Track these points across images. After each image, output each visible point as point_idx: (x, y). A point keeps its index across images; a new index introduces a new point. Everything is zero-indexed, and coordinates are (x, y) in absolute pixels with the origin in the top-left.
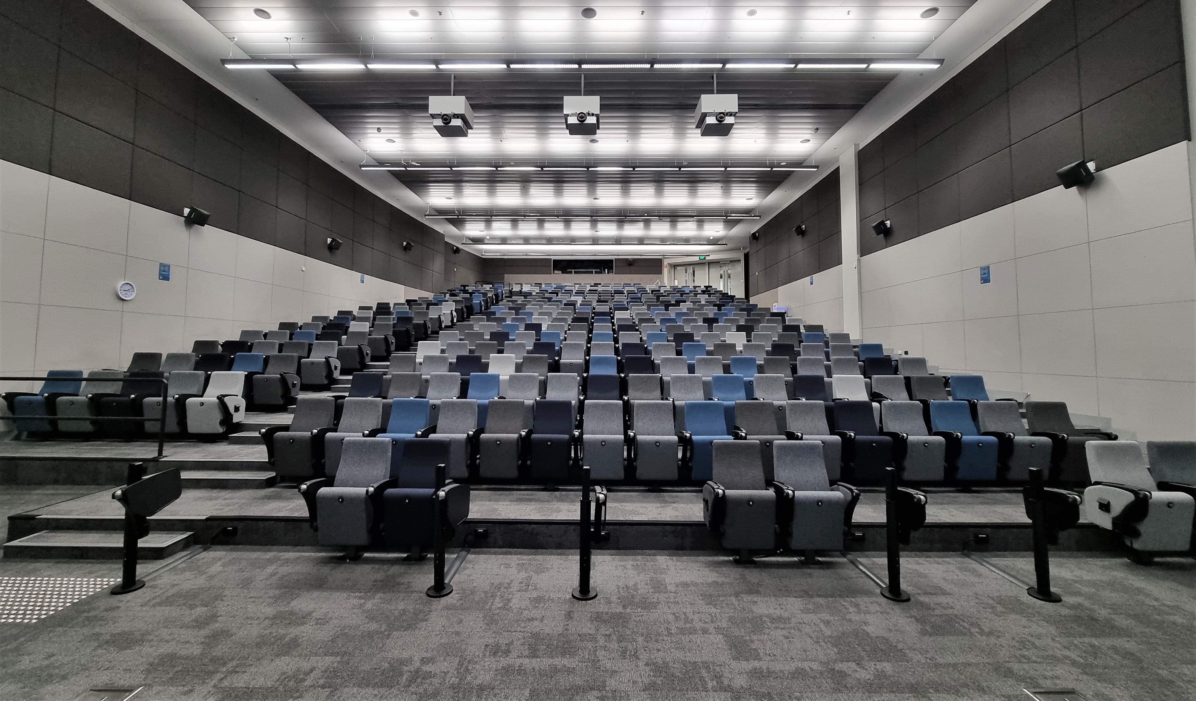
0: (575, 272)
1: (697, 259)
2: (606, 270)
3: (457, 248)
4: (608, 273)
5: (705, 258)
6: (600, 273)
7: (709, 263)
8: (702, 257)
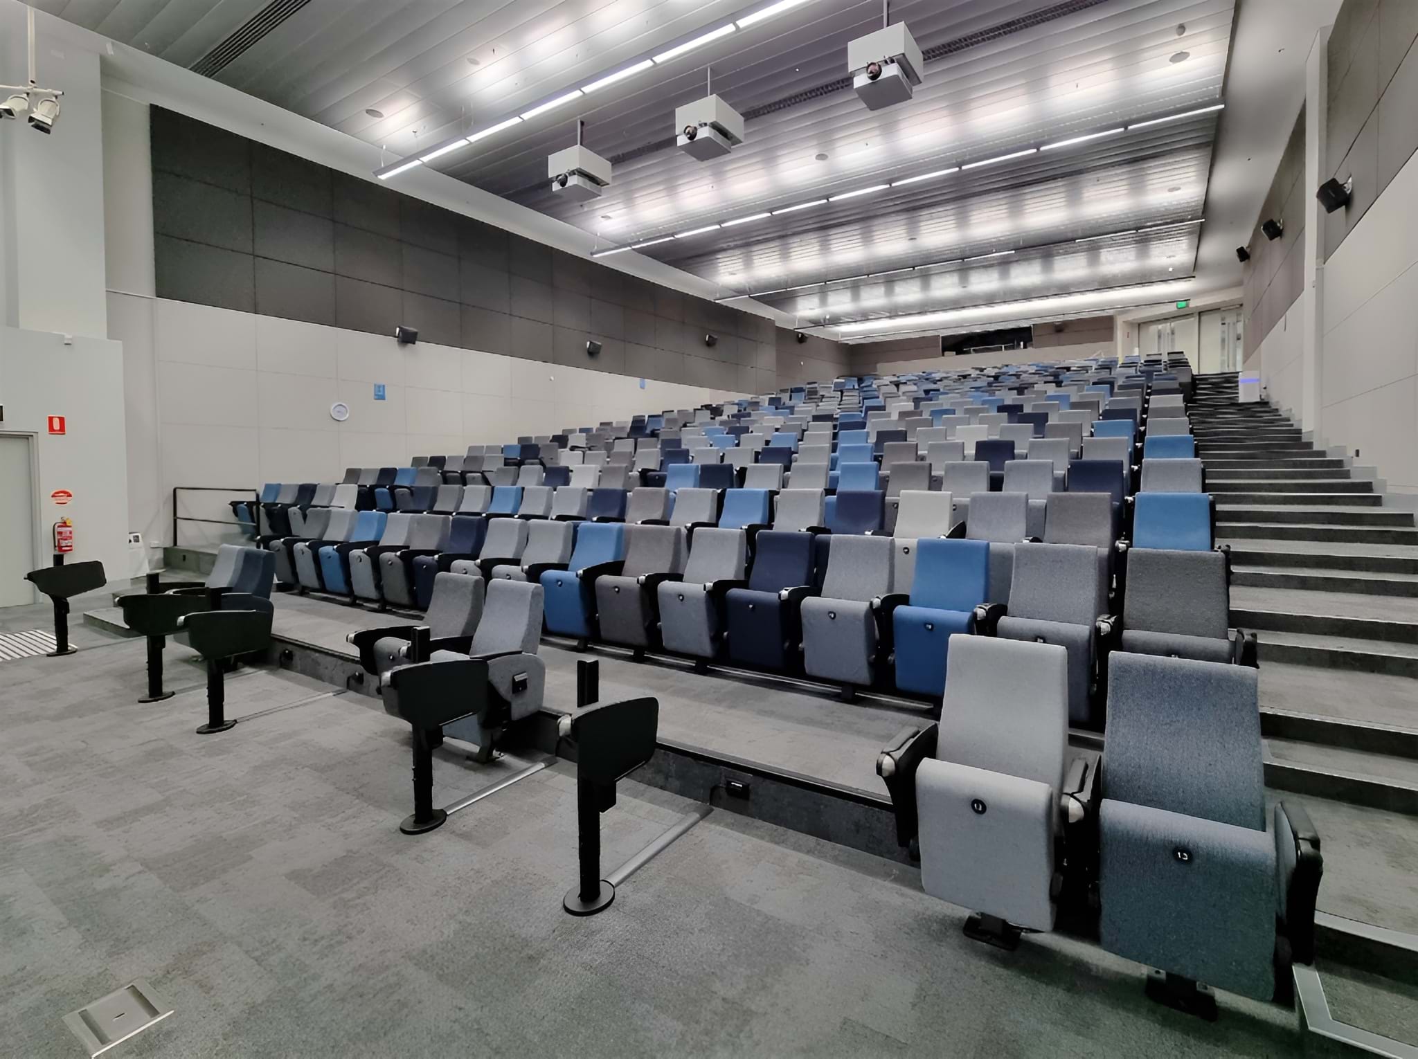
0: (976, 351)
1: (1172, 308)
2: (1022, 343)
3: (802, 334)
4: (1025, 347)
5: (1187, 306)
6: (1013, 348)
7: (1200, 314)
8: (1183, 304)
